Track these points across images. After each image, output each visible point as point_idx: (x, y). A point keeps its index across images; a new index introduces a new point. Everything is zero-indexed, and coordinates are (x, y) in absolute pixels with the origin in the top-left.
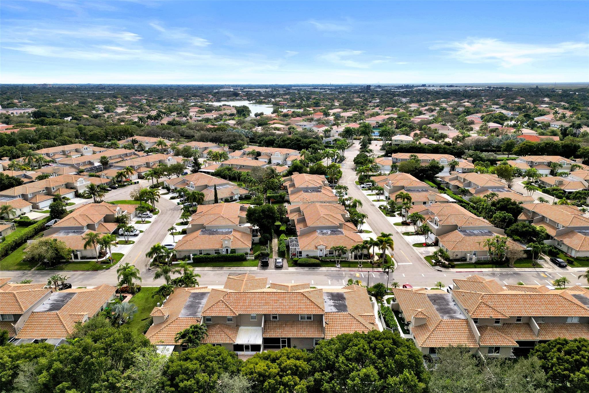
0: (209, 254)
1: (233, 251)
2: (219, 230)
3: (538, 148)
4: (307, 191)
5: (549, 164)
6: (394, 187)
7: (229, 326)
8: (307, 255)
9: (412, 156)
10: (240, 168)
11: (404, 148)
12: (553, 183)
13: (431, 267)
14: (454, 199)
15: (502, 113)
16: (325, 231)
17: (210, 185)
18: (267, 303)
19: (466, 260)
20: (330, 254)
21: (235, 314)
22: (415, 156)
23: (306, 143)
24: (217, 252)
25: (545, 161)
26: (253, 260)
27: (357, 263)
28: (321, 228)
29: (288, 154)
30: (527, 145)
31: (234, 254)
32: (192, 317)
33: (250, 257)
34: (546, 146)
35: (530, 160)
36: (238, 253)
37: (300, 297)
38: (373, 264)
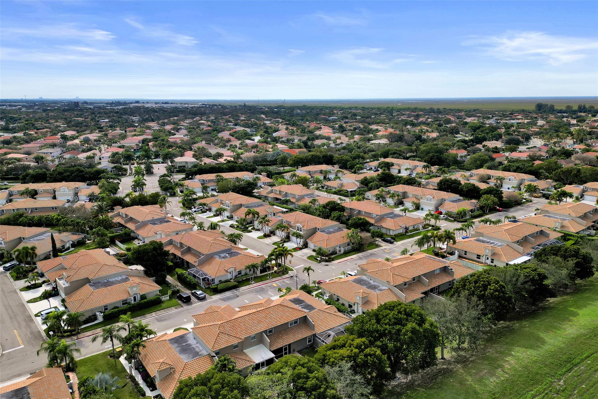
0: (118, 307)
1: (143, 297)
2: (110, 280)
3: (307, 159)
4: (155, 224)
5: (321, 172)
6: (234, 206)
7: (236, 352)
8: (220, 281)
9: (217, 176)
10: (32, 212)
11: (204, 169)
12: (336, 186)
13: (319, 264)
14: (285, 208)
15: (246, 130)
16: (222, 255)
17: (27, 237)
18: (259, 322)
19: (336, 253)
20: (239, 274)
21: (242, 339)
22: (220, 176)
23: (92, 174)
24: (125, 302)
25: (317, 170)
26: (168, 300)
27: (267, 275)
28: (218, 253)
29: (77, 188)
30: (298, 158)
31: (145, 300)
32: (198, 357)
33: (165, 298)
34: (312, 158)
35: (308, 170)
36: (150, 297)
37: (281, 308)
38: (278, 273)
